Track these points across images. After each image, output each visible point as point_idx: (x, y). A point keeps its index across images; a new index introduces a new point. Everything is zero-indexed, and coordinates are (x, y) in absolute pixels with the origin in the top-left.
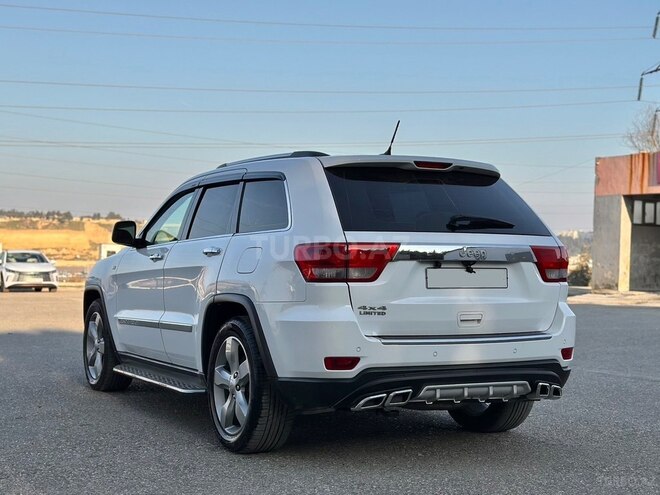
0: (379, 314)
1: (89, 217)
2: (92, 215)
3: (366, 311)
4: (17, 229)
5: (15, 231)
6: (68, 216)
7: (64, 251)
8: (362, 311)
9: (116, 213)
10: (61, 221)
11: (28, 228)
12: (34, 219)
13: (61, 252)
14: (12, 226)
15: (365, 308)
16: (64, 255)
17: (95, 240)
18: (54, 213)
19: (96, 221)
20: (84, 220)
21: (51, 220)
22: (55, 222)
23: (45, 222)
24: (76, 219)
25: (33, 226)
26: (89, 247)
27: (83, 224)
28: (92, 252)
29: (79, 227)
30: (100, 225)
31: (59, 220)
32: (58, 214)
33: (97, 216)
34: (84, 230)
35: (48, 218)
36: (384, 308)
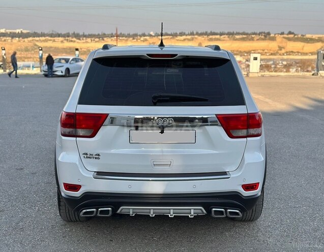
0: (96, 158)
1: (278, 34)
2: (280, 33)
3: (87, 156)
4: (246, 41)
5: (244, 42)
6: (269, 34)
7: (266, 51)
8: (85, 156)
9: (292, 31)
10: (265, 36)
11: (250, 40)
12: (253, 36)
13: (265, 52)
14: (243, 39)
15: (86, 154)
16: (266, 53)
17: (281, 45)
18: (262, 33)
19: (282, 36)
20: (276, 35)
21: (260, 36)
22: (263, 37)
23: (258, 37)
24: (272, 35)
25: (252, 39)
26: (278, 48)
27: (276, 37)
28: (279, 52)
29: (273, 39)
30: (284, 38)
31: (264, 36)
32: (264, 33)
33: (282, 34)
34: (275, 40)
35: (259, 35)
36: (99, 155)
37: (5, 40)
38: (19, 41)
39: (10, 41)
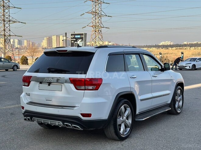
15: (27, 93)
36: (30, 94)
37: (186, 49)
38: (195, 49)
39: (189, 49)
